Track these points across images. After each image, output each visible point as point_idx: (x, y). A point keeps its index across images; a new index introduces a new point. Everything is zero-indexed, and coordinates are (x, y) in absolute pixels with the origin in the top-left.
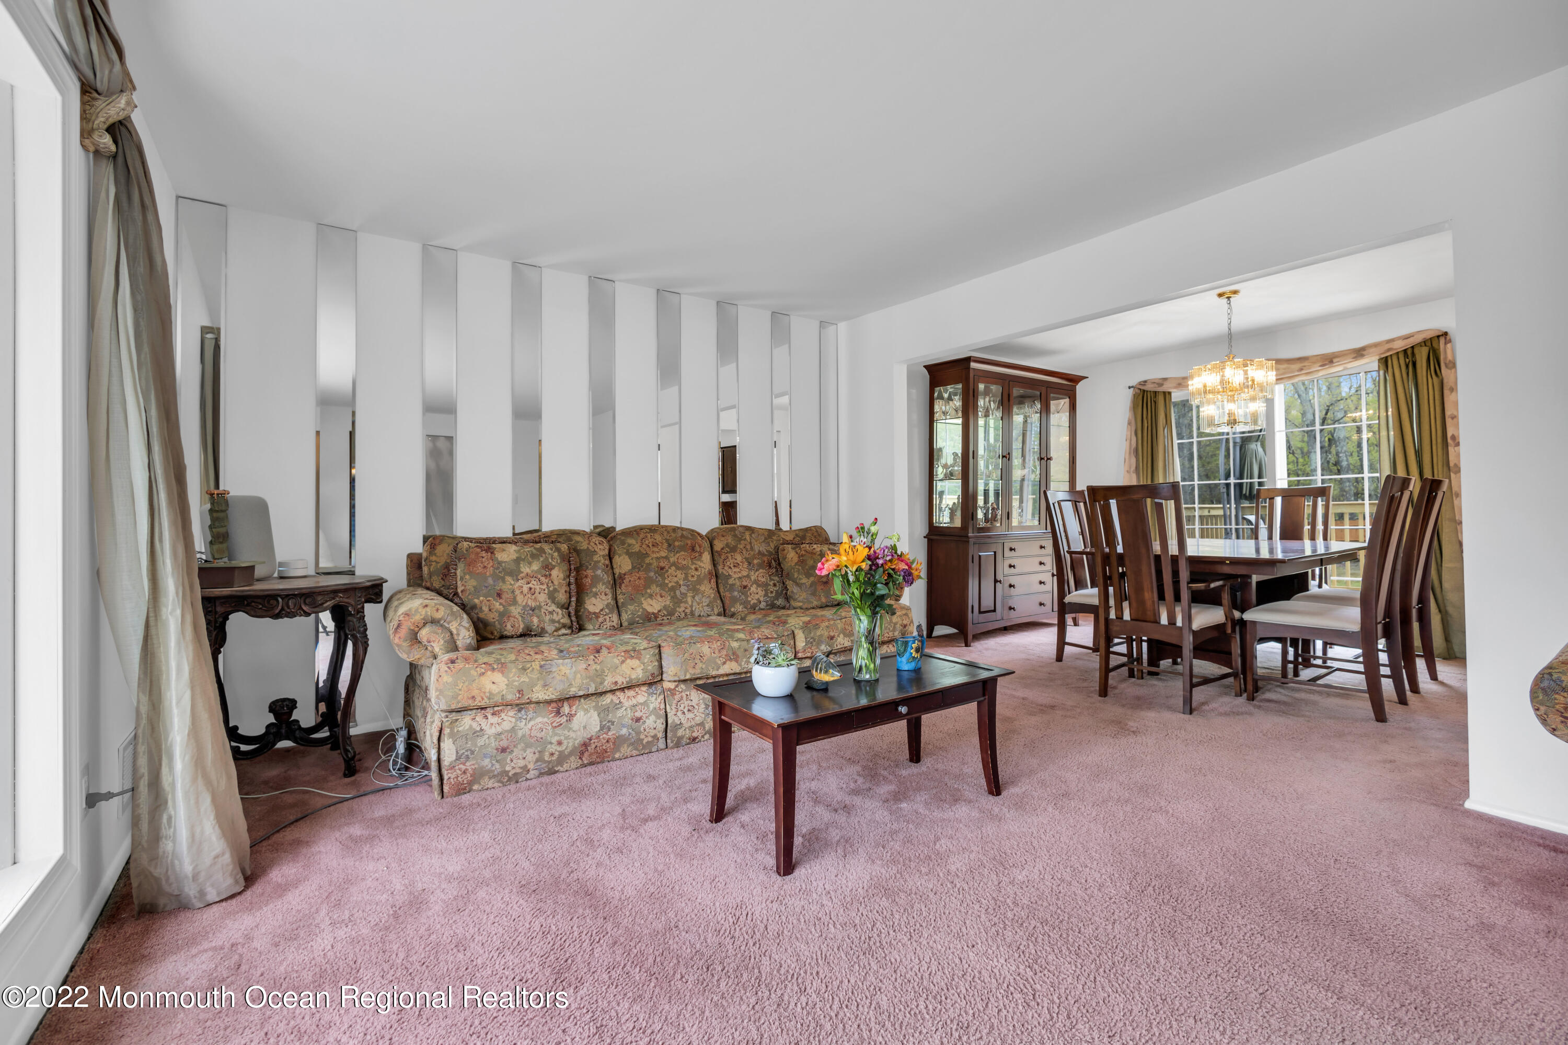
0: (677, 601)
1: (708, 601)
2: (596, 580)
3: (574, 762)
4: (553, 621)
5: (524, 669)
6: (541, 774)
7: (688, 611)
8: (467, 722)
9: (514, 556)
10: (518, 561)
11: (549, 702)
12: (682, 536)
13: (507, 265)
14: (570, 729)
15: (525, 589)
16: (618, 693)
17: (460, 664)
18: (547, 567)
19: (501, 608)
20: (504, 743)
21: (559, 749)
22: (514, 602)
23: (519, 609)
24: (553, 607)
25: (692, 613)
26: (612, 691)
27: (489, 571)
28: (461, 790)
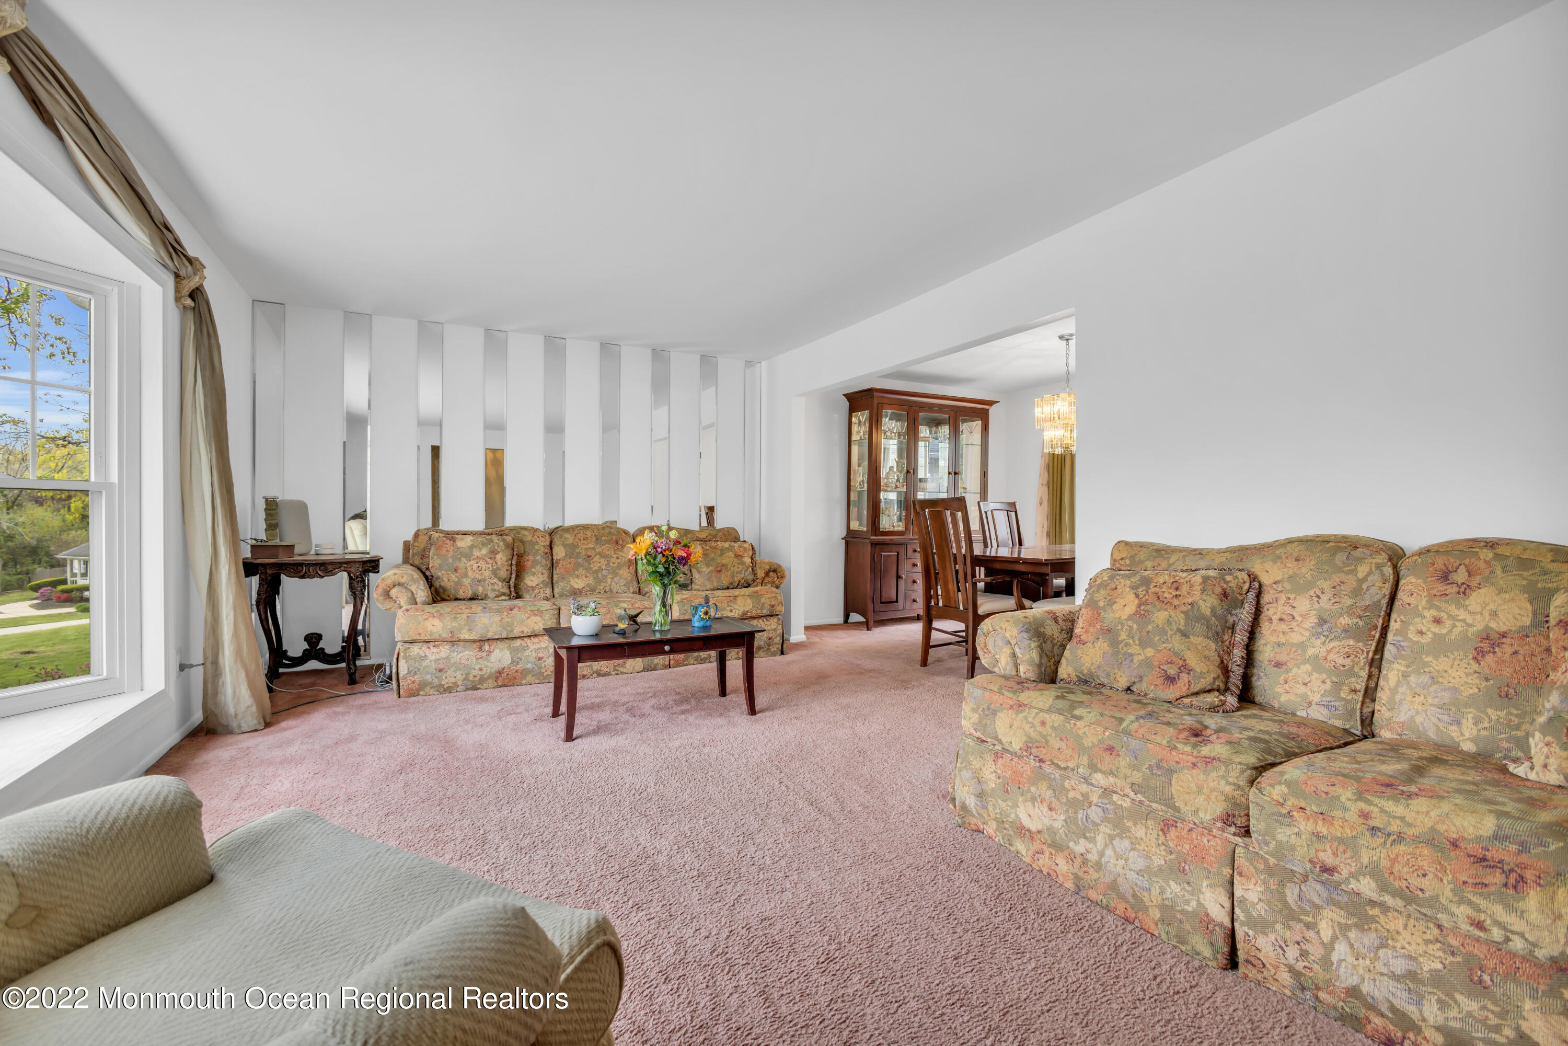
0: (599, 581)
1: (624, 582)
2: (535, 563)
3: (491, 683)
4: (494, 590)
5: (455, 618)
6: (467, 689)
7: (607, 589)
8: (415, 650)
9: (470, 544)
10: (471, 547)
11: (474, 641)
12: (610, 533)
13: (481, 332)
14: (488, 661)
15: (475, 567)
16: (526, 639)
17: (411, 612)
18: (494, 552)
19: (456, 579)
20: (441, 666)
21: (480, 673)
22: (466, 575)
23: (469, 581)
24: (496, 580)
25: (611, 591)
26: (522, 638)
27: (451, 553)
28: (413, 694)
